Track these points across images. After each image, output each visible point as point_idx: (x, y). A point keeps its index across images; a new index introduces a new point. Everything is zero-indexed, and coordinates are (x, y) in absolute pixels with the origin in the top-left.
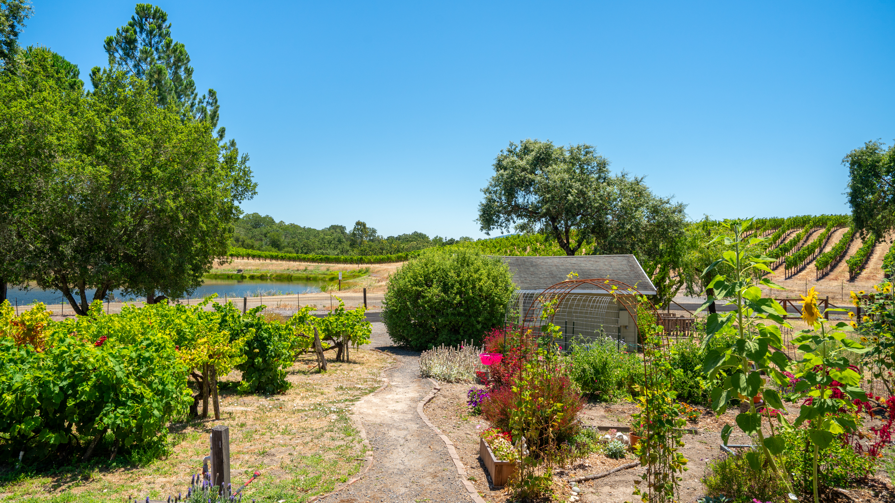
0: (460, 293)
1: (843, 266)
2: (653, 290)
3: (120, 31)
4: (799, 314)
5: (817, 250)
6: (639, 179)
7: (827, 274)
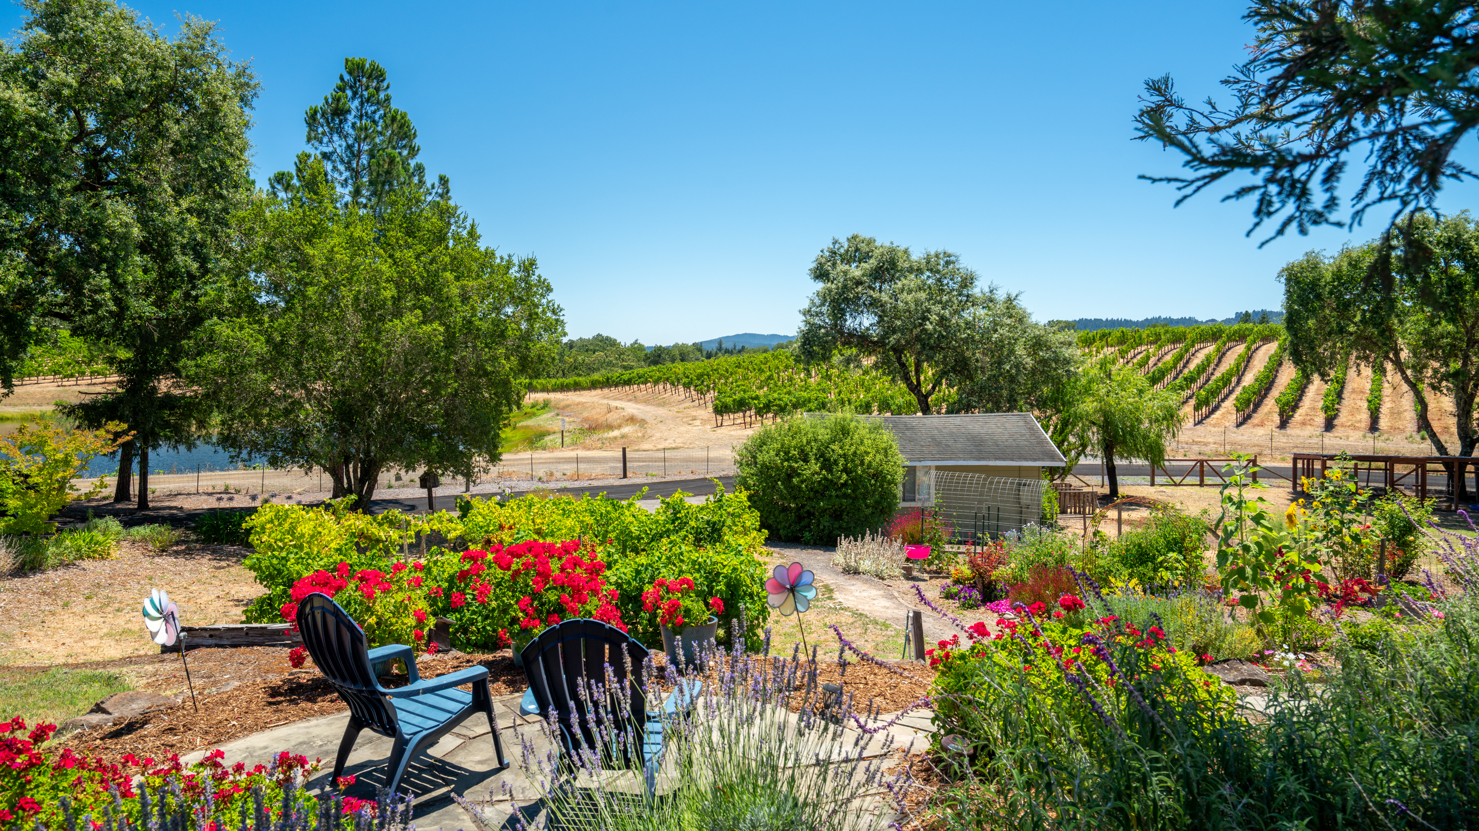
0: (845, 470)
1: (1270, 405)
2: (1062, 460)
3: (330, 100)
4: (1219, 478)
5: (1234, 380)
6: (1014, 296)
7: (1249, 417)
